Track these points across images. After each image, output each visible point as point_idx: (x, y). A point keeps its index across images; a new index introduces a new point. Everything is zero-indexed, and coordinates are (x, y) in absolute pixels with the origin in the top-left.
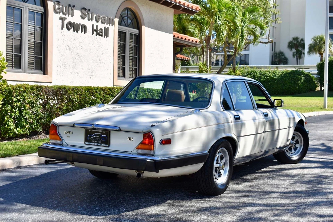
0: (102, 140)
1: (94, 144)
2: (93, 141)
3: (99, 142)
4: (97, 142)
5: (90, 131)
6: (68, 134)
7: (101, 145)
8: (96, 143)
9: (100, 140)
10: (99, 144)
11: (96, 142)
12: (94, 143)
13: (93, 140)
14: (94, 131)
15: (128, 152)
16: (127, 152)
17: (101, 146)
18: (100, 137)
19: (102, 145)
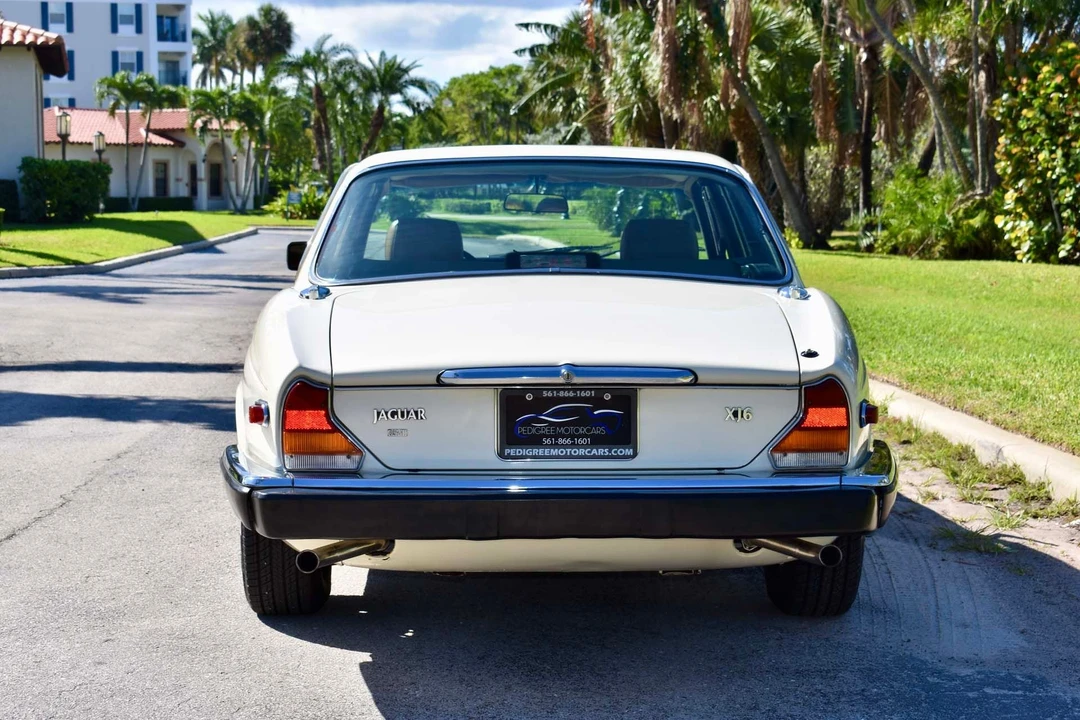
0: (598, 431)
1: (555, 452)
2: (547, 441)
3: (581, 441)
4: (569, 442)
5: (529, 397)
6: (398, 423)
7: (594, 451)
8: (565, 446)
9: (582, 430)
10: (582, 452)
11: (560, 441)
12: (556, 445)
13: (547, 436)
14: (550, 394)
15: (726, 471)
16: (720, 471)
17: (594, 457)
18: (585, 418)
19: (601, 451)
